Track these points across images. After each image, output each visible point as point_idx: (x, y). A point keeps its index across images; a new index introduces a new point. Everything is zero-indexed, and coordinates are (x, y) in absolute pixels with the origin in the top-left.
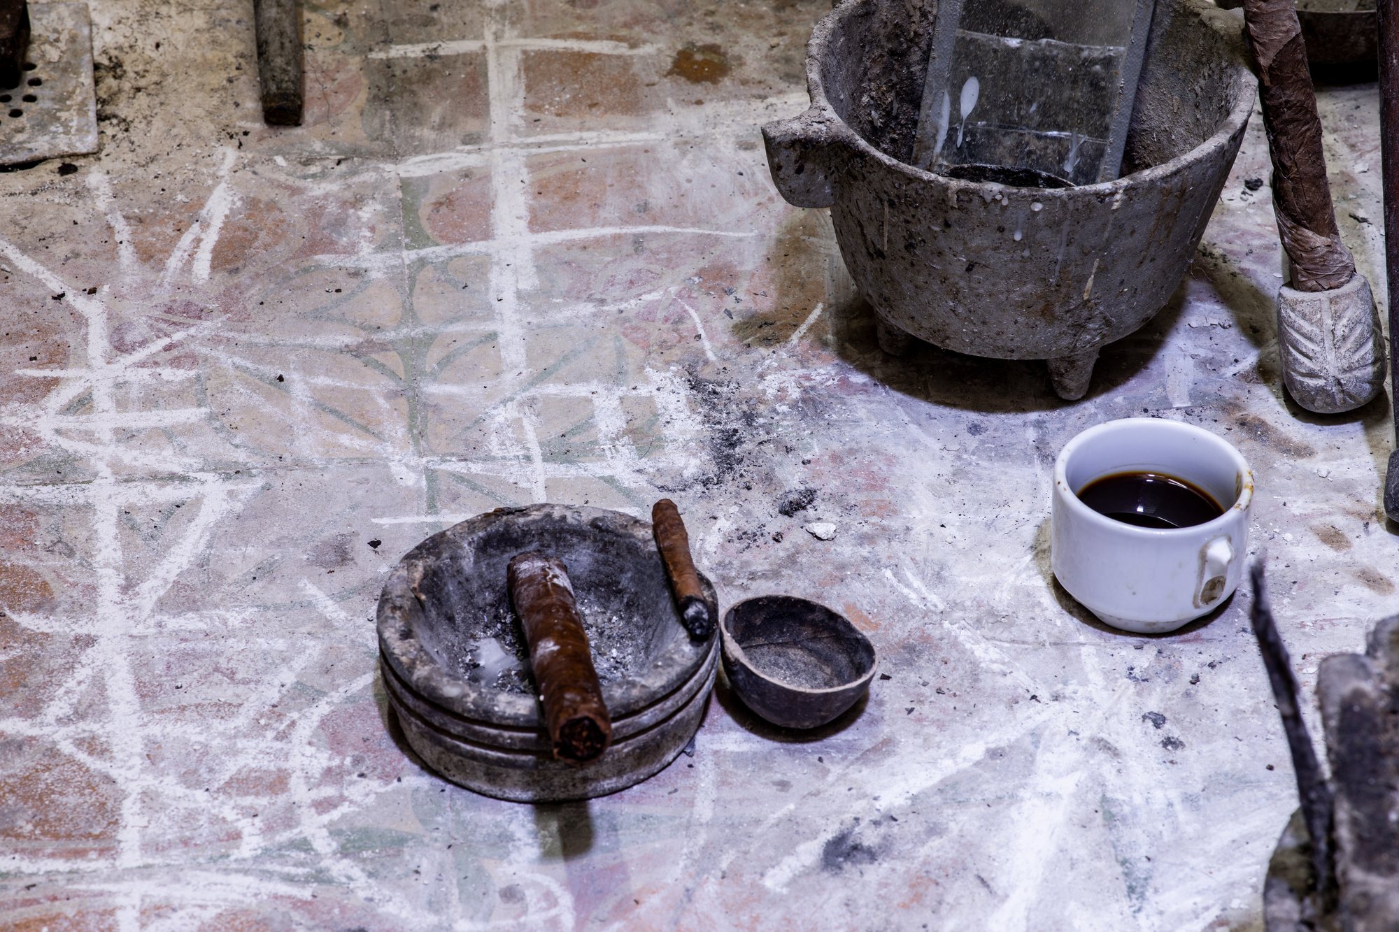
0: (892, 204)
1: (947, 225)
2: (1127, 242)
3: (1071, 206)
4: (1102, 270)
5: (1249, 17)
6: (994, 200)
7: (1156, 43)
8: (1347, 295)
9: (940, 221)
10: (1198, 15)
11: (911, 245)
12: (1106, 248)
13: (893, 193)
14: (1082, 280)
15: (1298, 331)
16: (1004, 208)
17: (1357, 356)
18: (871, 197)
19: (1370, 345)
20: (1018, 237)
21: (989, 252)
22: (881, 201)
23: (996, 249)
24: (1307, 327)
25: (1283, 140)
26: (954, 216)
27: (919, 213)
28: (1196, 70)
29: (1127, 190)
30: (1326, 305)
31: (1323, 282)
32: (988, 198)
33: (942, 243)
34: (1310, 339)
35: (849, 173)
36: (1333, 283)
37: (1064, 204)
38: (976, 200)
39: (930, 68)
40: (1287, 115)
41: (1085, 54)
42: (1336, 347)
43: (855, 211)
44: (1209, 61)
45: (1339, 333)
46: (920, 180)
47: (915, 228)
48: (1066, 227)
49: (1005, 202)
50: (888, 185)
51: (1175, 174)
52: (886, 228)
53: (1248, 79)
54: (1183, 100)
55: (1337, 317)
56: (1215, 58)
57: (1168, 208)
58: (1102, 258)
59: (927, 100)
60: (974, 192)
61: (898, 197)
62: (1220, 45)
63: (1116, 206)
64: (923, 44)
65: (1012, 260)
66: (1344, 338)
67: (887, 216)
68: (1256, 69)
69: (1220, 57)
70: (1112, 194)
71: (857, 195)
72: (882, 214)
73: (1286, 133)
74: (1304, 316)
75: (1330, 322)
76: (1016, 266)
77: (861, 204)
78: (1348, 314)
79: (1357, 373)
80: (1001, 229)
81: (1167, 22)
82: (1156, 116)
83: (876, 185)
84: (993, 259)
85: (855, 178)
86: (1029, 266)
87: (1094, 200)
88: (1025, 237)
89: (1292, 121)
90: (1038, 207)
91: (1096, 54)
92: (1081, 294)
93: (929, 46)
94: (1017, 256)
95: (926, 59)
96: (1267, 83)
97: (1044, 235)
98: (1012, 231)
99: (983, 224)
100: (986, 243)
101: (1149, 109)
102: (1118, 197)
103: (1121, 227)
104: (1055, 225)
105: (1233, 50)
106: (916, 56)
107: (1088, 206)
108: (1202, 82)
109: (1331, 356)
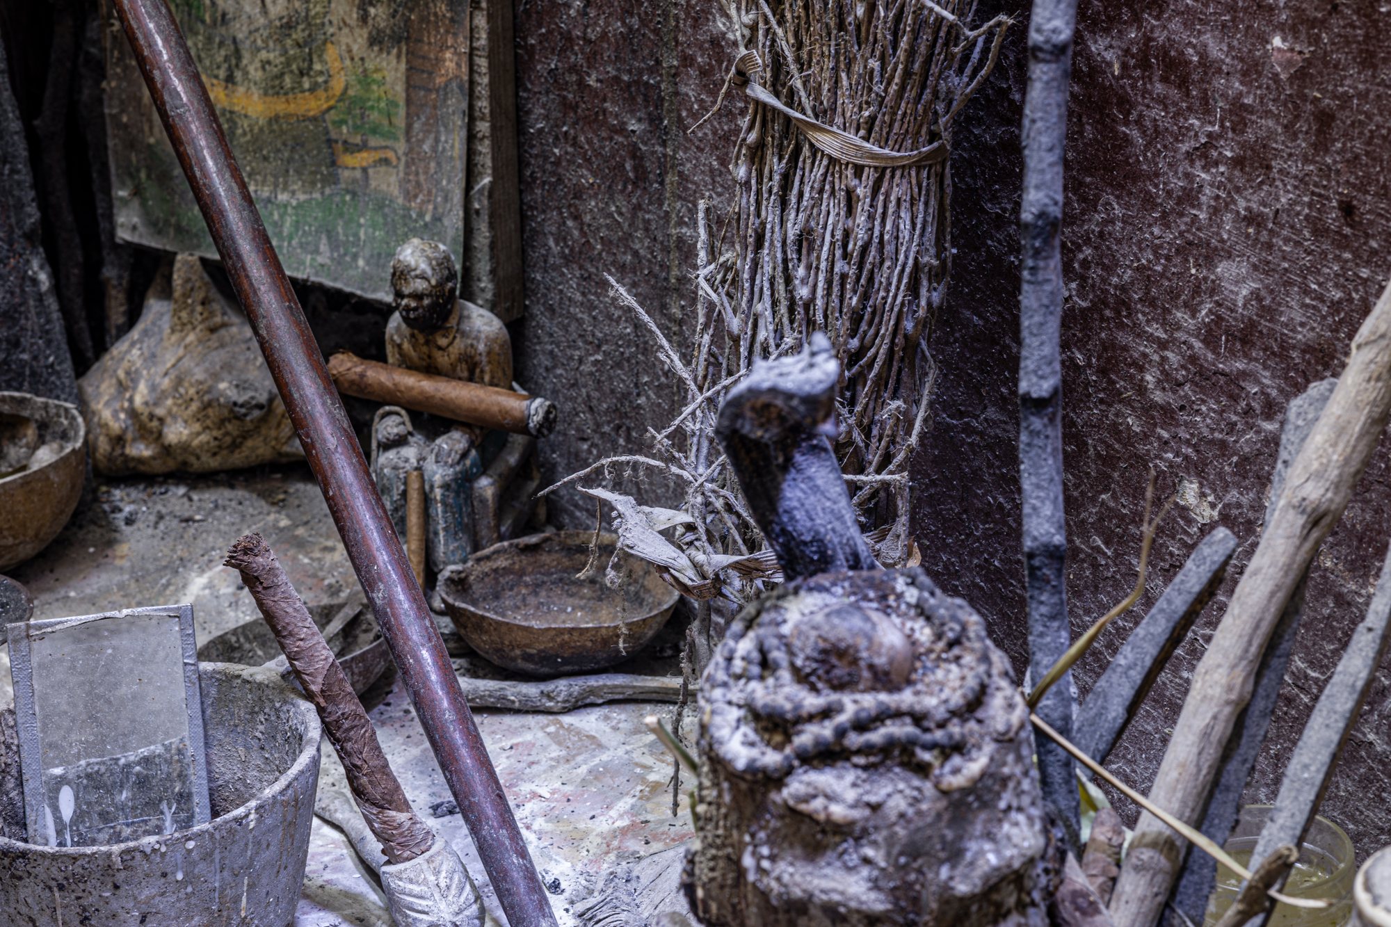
0: (61, 888)
1: (116, 887)
2: (266, 855)
3: (217, 836)
4: (251, 886)
5: (290, 658)
6: (154, 850)
7: (209, 711)
8: (438, 853)
9: (110, 886)
10: (239, 676)
11: (86, 918)
12: (251, 866)
13: (60, 877)
14: (237, 900)
15: (409, 895)
16: (163, 855)
17: (462, 899)
18: (39, 890)
19: (468, 887)
20: (180, 876)
21: (158, 899)
22: (50, 888)
23: (162, 894)
24: (416, 889)
25: (349, 746)
26: (121, 877)
27: (89, 886)
28: (252, 720)
29: (258, 809)
30: (425, 866)
31: (415, 850)
32: (148, 850)
33: (115, 905)
34: (421, 897)
35: (13, 876)
36: (423, 848)
37: (212, 836)
38: (138, 856)
39: (26, 790)
40: (347, 724)
41: (122, 761)
42: (444, 897)
43: (24, 910)
44: (262, 709)
45: (443, 885)
46: (85, 855)
47: (85, 902)
48: (217, 856)
49: (163, 849)
50: (54, 872)
51: (288, 786)
52: (59, 911)
53: (306, 706)
54: (248, 749)
55: (437, 873)
56: (267, 704)
57: (289, 818)
58: (250, 875)
59: (31, 817)
60: (135, 849)
61: (66, 878)
62: (267, 692)
63: (252, 825)
64: (14, 772)
65: (179, 900)
66: (448, 887)
67: (59, 900)
68: (309, 696)
69: (272, 701)
70: (247, 816)
71: (23, 893)
72: (54, 901)
73: (350, 740)
74: (411, 881)
75: (432, 878)
76: (182, 904)
77: (29, 900)
78: (444, 868)
79: (467, 913)
80: (164, 875)
81: (213, 691)
82: (227, 771)
83: (43, 876)
84: (161, 904)
85: (20, 878)
86: (193, 900)
87: (234, 825)
88: (186, 874)
89: (352, 728)
90: (191, 845)
91: (132, 758)
92: (238, 913)
93: (20, 772)
94: (182, 895)
95: (20, 783)
96: (323, 704)
97: (201, 868)
98: (174, 873)
99: (147, 876)
100: (154, 891)
101: (219, 767)
102: (252, 817)
103: (259, 843)
104: (207, 856)
105: (282, 691)
106: (10, 784)
107: (231, 832)
108: (261, 728)
109: (443, 906)
